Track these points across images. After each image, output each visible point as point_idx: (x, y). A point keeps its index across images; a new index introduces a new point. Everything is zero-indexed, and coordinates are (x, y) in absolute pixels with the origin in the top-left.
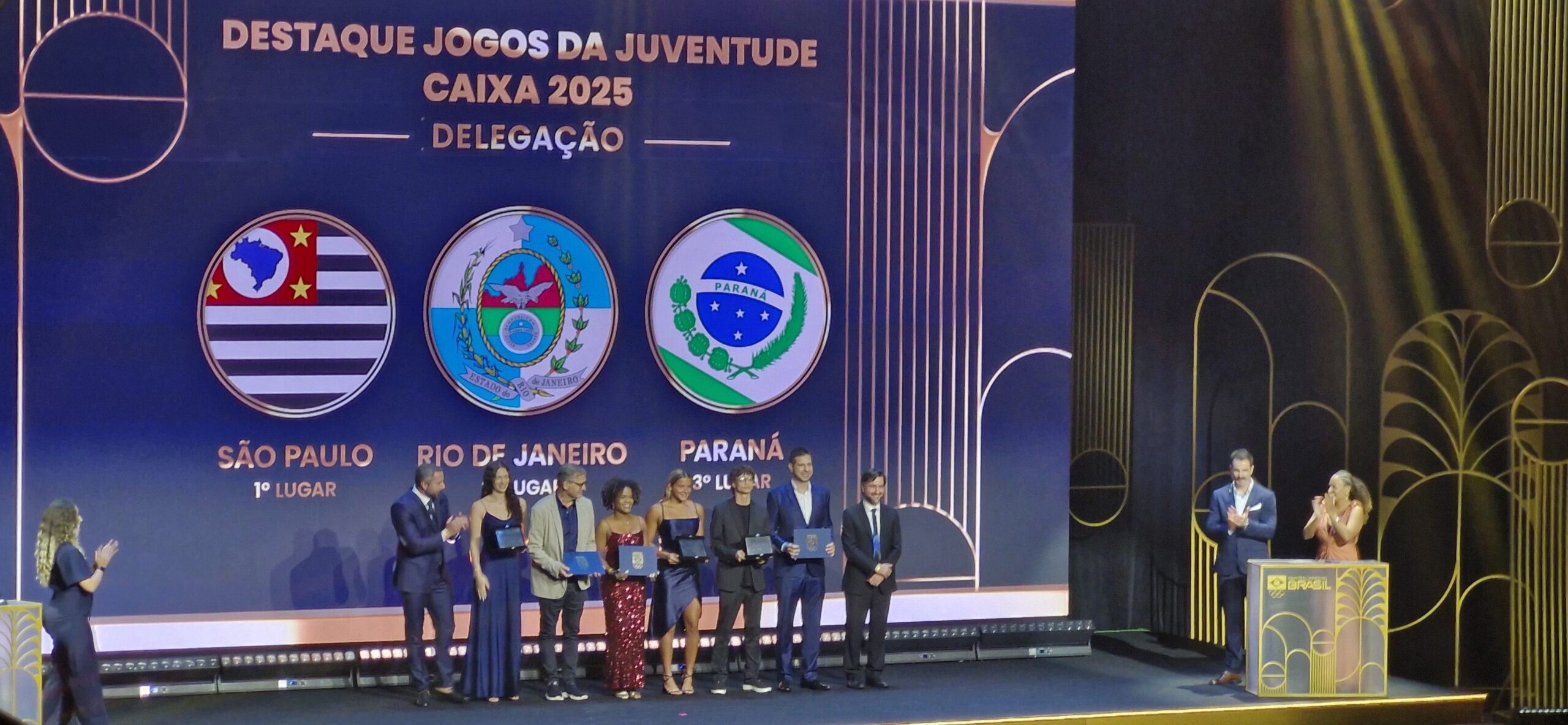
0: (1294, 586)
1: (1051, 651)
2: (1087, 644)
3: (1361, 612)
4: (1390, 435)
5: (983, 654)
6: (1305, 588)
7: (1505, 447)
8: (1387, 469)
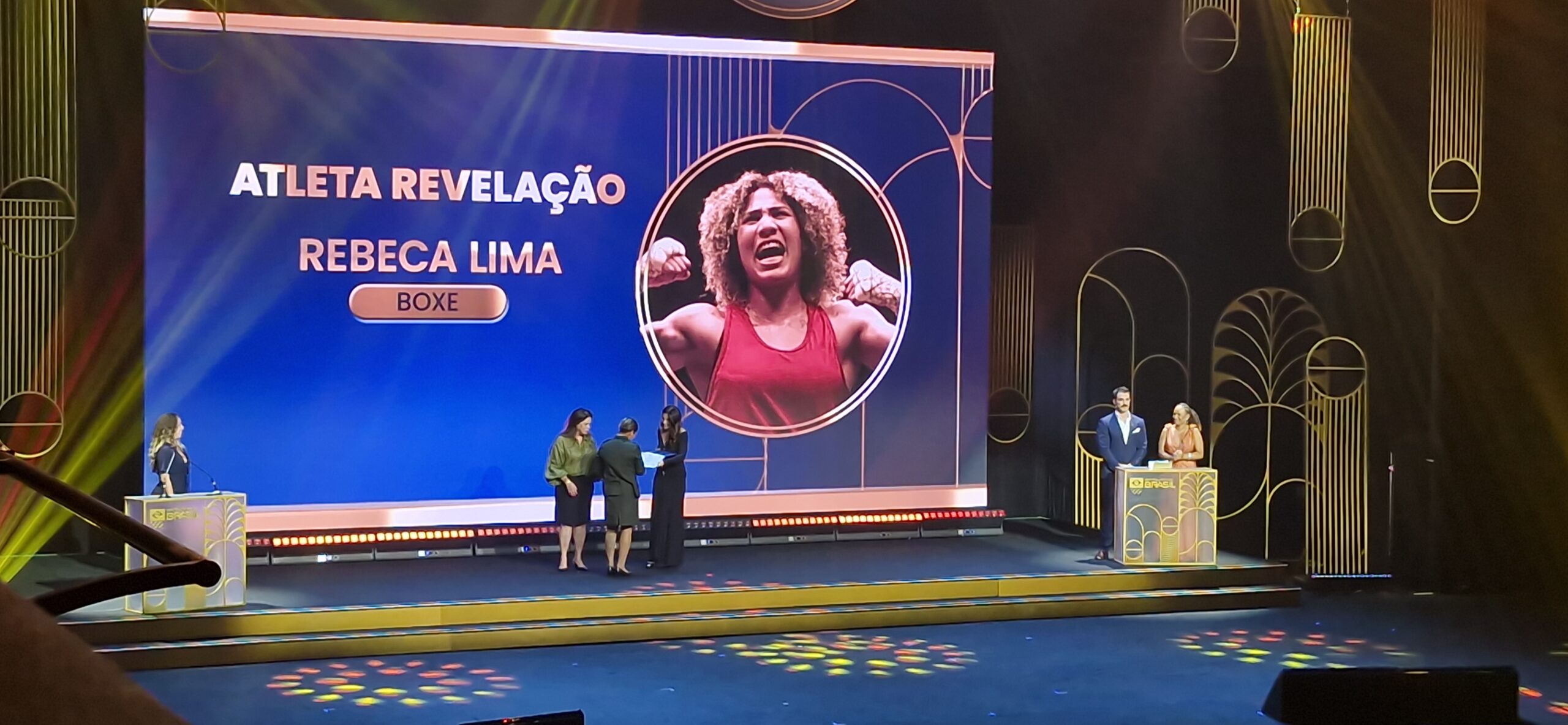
0: (1149, 486)
1: (975, 532)
2: (1000, 527)
3: (1197, 504)
4: (1219, 378)
5: (925, 534)
6: (1157, 486)
7: (1302, 385)
8: (1217, 402)
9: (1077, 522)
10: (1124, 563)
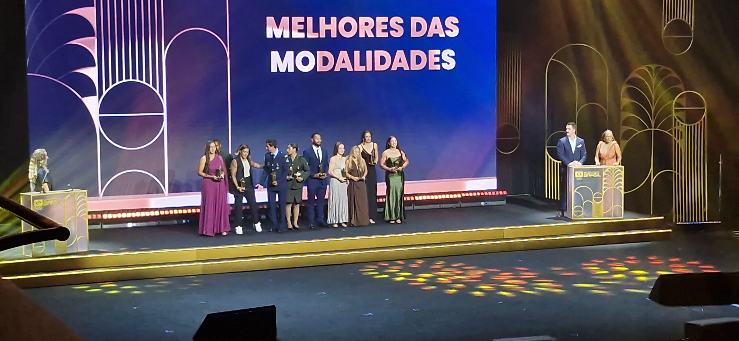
1: (490, 203)
2: (504, 200)
4: (625, 115)
5: (463, 205)
6: (590, 176)
7: (671, 119)
8: (624, 129)
9: (546, 197)
10: (573, 219)
